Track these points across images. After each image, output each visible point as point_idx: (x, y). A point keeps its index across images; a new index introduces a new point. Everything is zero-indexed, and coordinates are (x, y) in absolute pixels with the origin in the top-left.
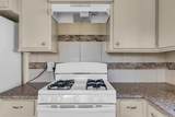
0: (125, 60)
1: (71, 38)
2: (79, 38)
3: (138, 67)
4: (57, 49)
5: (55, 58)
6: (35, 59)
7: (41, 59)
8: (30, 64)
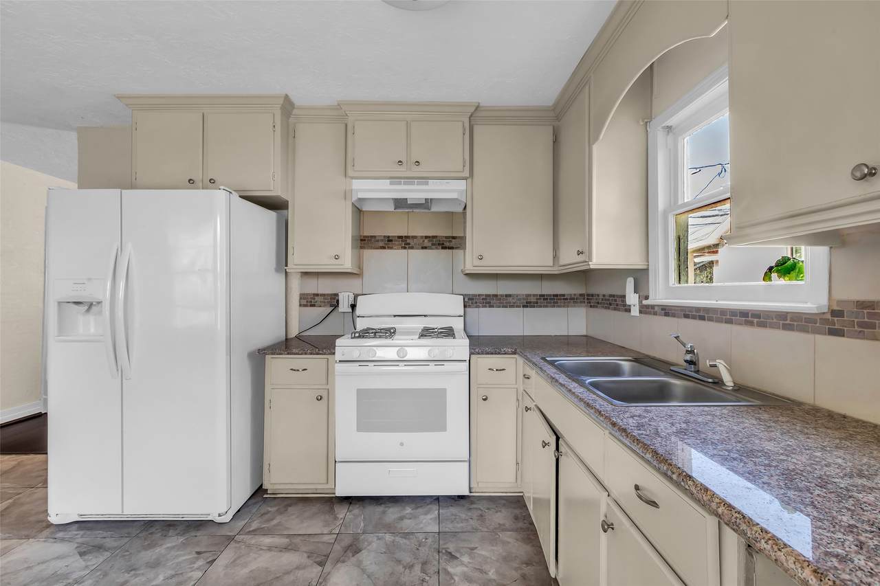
0: (502, 288)
1: (388, 242)
2: (405, 242)
3: (529, 303)
4: (360, 268)
5: (355, 284)
6: (313, 287)
7: (324, 287)
8: (303, 296)
